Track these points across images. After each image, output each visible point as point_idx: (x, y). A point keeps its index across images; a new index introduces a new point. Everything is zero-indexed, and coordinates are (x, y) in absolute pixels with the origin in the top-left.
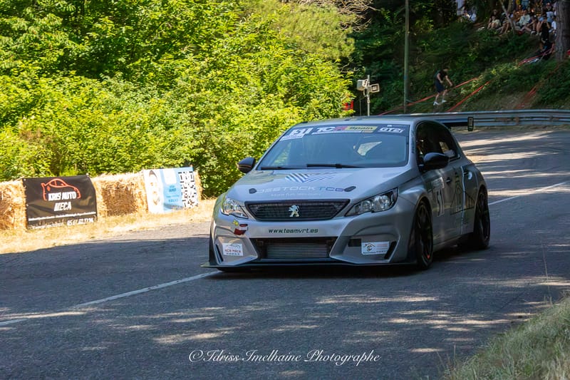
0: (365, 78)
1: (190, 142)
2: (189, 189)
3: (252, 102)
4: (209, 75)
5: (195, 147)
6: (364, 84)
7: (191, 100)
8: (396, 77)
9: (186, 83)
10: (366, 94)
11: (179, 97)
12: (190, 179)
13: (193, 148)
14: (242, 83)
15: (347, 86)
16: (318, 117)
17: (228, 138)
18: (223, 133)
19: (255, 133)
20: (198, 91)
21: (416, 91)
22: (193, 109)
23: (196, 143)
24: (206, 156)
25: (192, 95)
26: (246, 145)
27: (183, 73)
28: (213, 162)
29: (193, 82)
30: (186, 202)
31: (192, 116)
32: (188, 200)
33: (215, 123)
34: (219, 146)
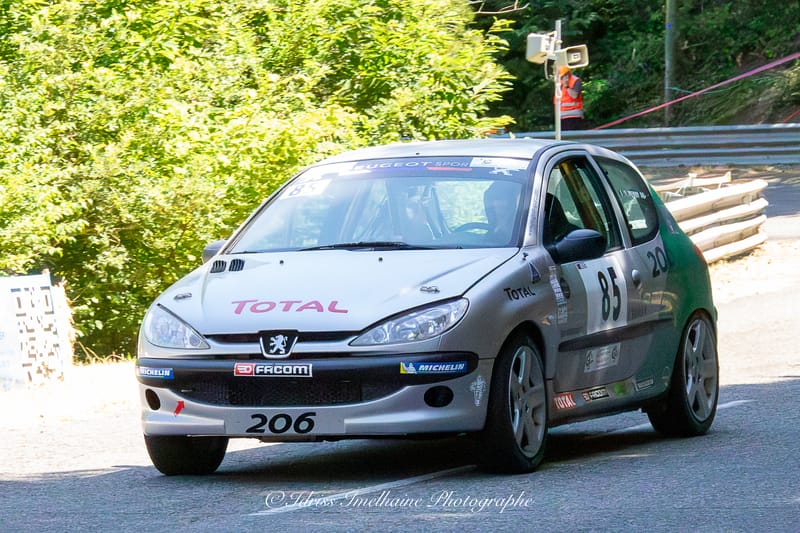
0: (547, 27)
1: (51, 206)
2: (39, 333)
3: (227, 96)
4: (105, 23)
5: (64, 219)
6: (545, 46)
7: (54, 94)
8: (642, 26)
9: (41, 46)
10: (551, 71)
11: (21, 82)
12: (42, 308)
13: (59, 222)
14: (197, 45)
15: (494, 55)
16: (411, 136)
17: (155, 193)
18: (143, 181)
19: (230, 180)
20: (76, 67)
21: (700, 63)
22: (60, 115)
23: (68, 208)
24: (96, 241)
25: (58, 78)
26: (204, 213)
27: (34, 19)
28: (115, 257)
29: (60, 43)
30: (33, 370)
31: (55, 135)
32: (36, 363)
33: (119, 155)
34: (130, 216)
